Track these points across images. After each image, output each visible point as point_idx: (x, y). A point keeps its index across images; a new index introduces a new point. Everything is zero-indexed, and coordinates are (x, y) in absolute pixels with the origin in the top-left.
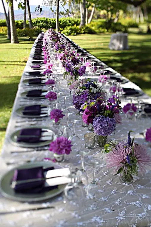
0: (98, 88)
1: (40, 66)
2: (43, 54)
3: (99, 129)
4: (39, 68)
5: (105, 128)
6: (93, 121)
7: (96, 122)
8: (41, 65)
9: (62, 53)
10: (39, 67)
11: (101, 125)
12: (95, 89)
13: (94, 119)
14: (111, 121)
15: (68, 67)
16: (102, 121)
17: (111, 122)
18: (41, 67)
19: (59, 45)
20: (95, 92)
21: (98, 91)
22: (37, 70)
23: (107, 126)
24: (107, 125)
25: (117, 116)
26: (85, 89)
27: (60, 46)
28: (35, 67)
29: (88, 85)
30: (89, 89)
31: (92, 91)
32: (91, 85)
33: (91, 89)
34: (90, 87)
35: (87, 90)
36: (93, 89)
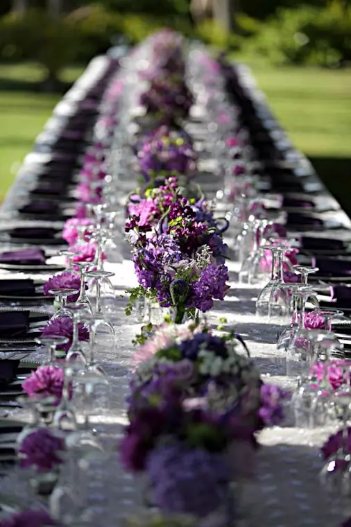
0: (231, 360)
1: (43, 252)
2: (76, 193)
4: (37, 264)
8: (49, 251)
9: (149, 199)
10: (39, 257)
12: (218, 361)
15: (148, 264)
18: (48, 262)
19: (160, 148)
20: (215, 371)
21: (227, 369)
22: (26, 271)
26: (175, 359)
27: (165, 155)
28: (17, 258)
29: (194, 345)
30: (194, 358)
31: (203, 369)
32: (204, 345)
33: (201, 360)
34: (198, 349)
35: (186, 362)
36: (207, 362)
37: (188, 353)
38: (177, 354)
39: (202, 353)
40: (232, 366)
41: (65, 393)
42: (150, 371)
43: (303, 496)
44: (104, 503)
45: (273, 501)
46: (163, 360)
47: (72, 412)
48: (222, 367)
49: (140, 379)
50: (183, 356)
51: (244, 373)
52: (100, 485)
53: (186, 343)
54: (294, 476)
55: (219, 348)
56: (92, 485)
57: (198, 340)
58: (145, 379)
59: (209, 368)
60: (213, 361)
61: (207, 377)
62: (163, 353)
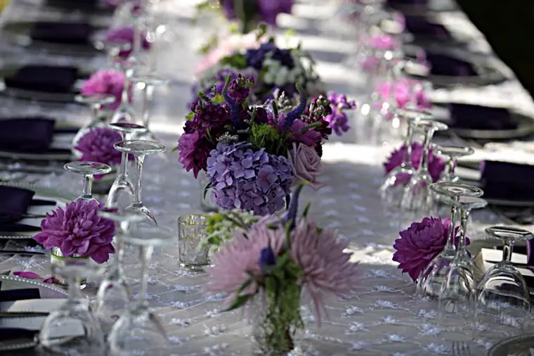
0: (297, 71)
3: (224, 186)
5: (246, 186)
6: (209, 158)
7: (216, 160)
11: (231, 174)
12: (284, 71)
13: (212, 152)
14: (270, 163)
16: (237, 159)
17: (270, 167)
20: (280, 81)
21: (292, 79)
23: (254, 179)
24: (253, 174)
25: (302, 153)
29: (260, 53)
30: (259, 66)
31: (268, 78)
32: (270, 54)
33: (266, 69)
34: (263, 58)
35: (250, 71)
36: (272, 71)
37: (253, 61)
38: (242, 61)
39: (268, 62)
40: (297, 77)
41: (125, 96)
42: (214, 79)
43: (362, 209)
44: (161, 205)
45: (332, 212)
46: (227, 67)
47: (131, 115)
48: (287, 77)
49: (203, 86)
50: (248, 64)
51: (309, 85)
52: (157, 188)
53: (252, 52)
54: (354, 191)
55: (285, 58)
56: (149, 188)
57: (265, 49)
58: (208, 85)
59: (274, 77)
60: (278, 71)
61: (272, 86)
62: (227, 60)
